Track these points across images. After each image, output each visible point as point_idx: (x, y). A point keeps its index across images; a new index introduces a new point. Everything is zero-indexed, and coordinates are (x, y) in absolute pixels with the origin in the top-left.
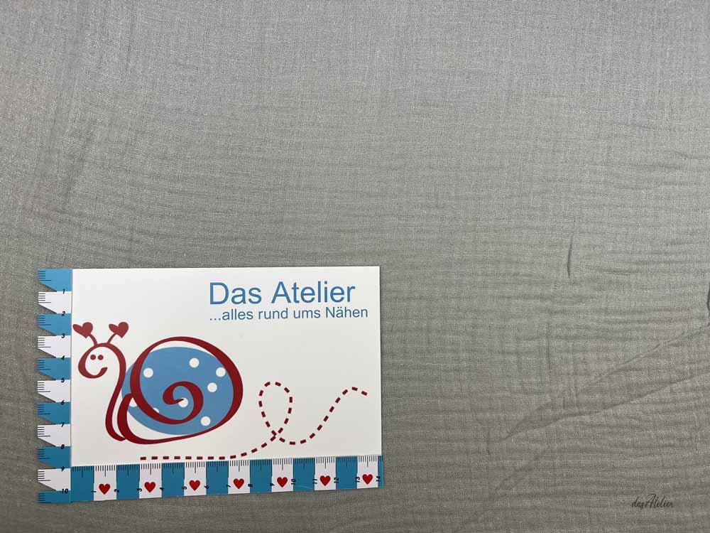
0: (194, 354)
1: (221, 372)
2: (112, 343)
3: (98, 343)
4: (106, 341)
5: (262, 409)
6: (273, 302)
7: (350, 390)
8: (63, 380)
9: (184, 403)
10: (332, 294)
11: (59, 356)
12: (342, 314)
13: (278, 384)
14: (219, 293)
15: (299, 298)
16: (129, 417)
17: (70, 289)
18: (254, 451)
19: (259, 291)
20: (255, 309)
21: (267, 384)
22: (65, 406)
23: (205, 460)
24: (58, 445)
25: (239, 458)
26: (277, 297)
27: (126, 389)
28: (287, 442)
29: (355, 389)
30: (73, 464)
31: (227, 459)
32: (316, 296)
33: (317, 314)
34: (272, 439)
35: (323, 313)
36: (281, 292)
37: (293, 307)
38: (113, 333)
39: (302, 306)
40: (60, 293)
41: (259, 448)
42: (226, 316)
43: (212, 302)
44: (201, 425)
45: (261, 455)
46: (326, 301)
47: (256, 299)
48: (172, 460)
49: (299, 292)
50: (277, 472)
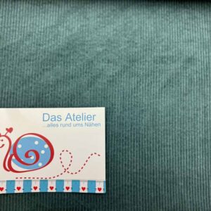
27: (11, 152)
48: (27, 179)
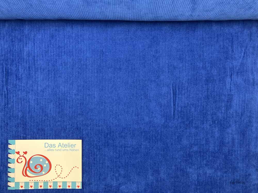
0: (41, 158)
1: (47, 162)
2: (24, 156)
3: (21, 156)
4: (22, 155)
5: (56, 170)
6: (58, 147)
7: (75, 167)
8: (13, 163)
9: (39, 169)
10: (71, 146)
11: (12, 158)
12: (73, 150)
13: (59, 165)
14: (47, 145)
15: (64, 146)
16: (27, 172)
17: (15, 144)
18: (54, 179)
19: (55, 145)
20: (54, 149)
21: (57, 165)
22: (14, 169)
23: (43, 181)
24: (12, 177)
25: (51, 181)
26: (59, 146)
28: (61, 178)
29: (76, 167)
30: (15, 181)
31: (48, 181)
32: (67, 146)
33: (68, 150)
34: (58, 177)
35: (69, 150)
36: (60, 145)
37: (63, 148)
38: (24, 154)
39: (65, 148)
40: (13, 145)
41: (55, 179)
42: (48, 150)
43: (45, 147)
44: (42, 173)
45: (56, 180)
46: (70, 147)
47: (54, 147)
49: (64, 145)
50: (59, 184)
